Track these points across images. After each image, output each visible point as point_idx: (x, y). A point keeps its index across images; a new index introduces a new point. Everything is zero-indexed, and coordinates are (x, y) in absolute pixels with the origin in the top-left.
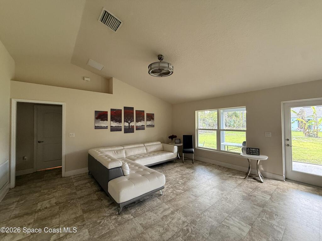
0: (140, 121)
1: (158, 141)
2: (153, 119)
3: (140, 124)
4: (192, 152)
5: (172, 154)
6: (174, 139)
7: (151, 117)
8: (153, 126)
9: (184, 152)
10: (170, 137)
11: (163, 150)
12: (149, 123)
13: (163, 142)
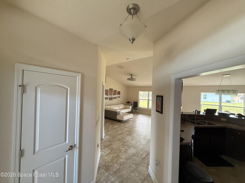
0: (115, 95)
1: (122, 104)
2: (120, 94)
3: (115, 96)
4: (138, 109)
5: (129, 109)
6: (129, 103)
7: (119, 93)
8: (119, 97)
9: (134, 109)
10: (127, 102)
11: (125, 108)
12: (118, 96)
13: (125, 104)
